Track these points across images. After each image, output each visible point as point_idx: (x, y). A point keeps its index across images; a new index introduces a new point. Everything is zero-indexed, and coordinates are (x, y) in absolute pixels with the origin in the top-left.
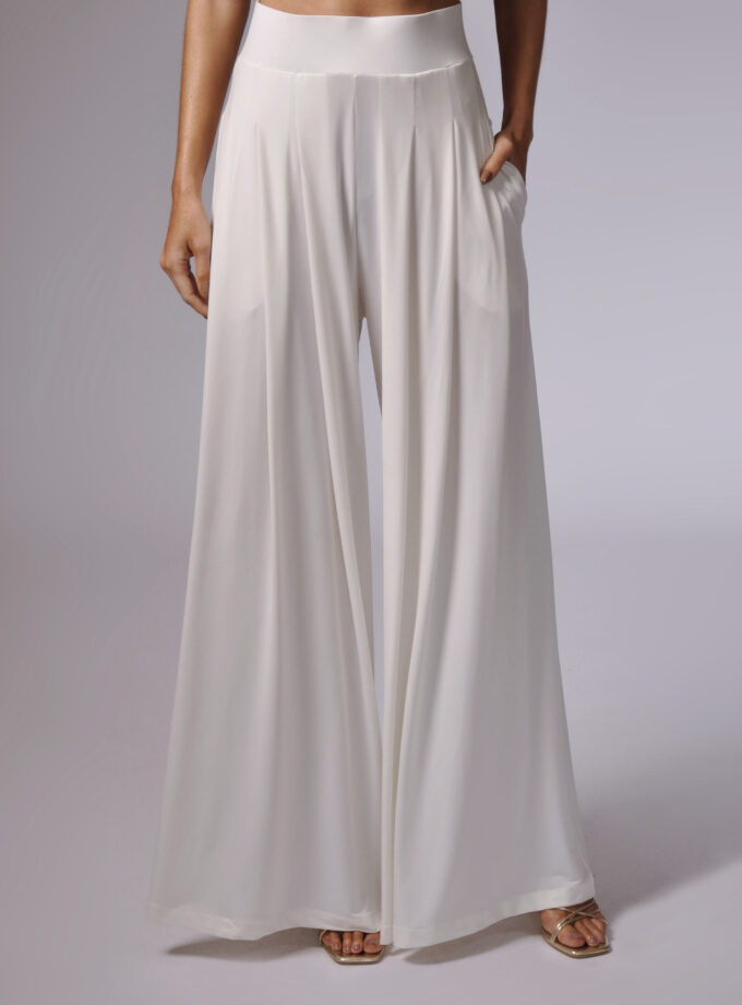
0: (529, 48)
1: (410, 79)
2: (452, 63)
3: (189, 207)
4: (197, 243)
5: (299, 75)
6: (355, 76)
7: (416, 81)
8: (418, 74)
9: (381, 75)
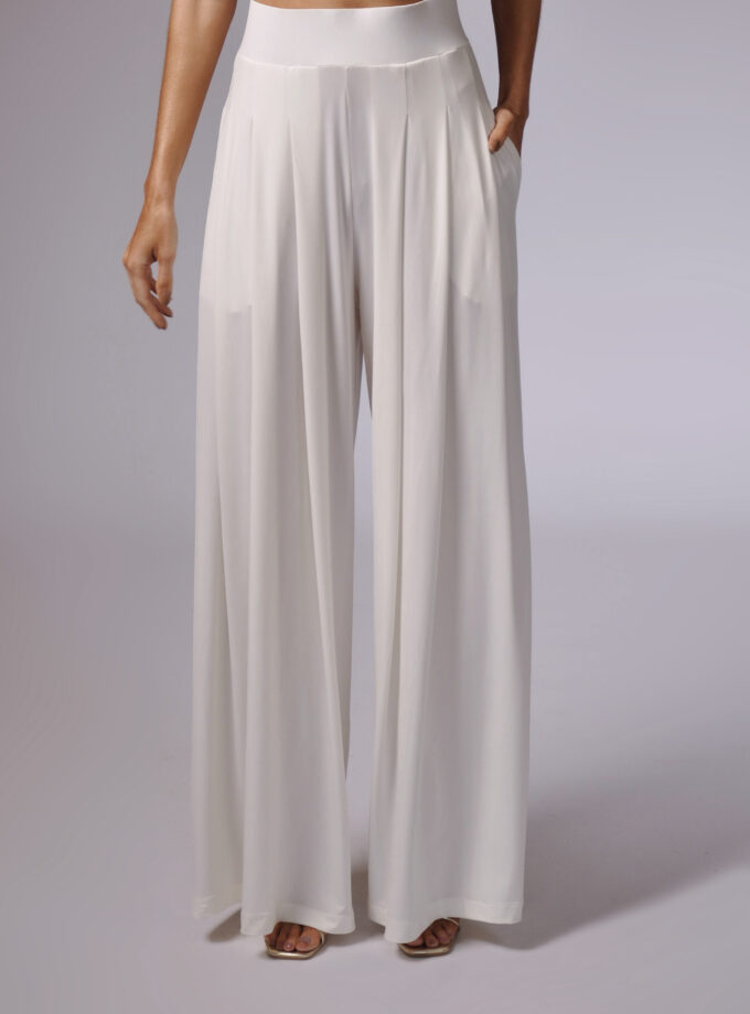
0: (525, 27)
1: (400, 69)
2: (445, 51)
3: (160, 211)
4: (163, 252)
5: (291, 68)
6: (346, 67)
7: (407, 70)
8: (408, 64)
9: (371, 65)
